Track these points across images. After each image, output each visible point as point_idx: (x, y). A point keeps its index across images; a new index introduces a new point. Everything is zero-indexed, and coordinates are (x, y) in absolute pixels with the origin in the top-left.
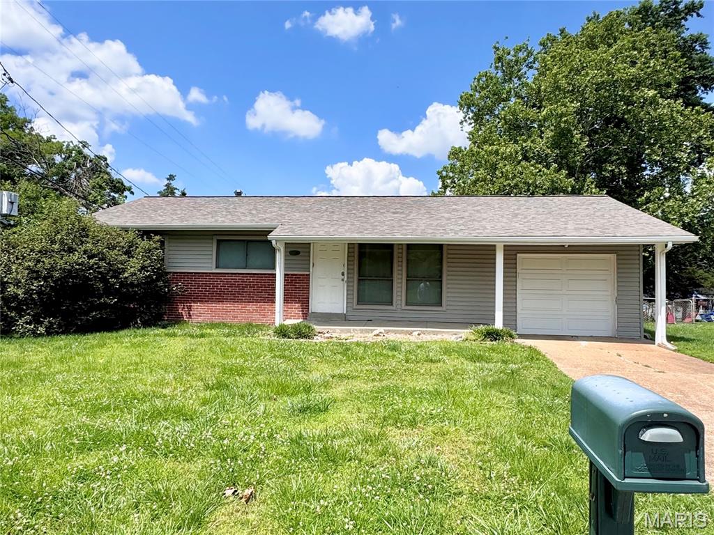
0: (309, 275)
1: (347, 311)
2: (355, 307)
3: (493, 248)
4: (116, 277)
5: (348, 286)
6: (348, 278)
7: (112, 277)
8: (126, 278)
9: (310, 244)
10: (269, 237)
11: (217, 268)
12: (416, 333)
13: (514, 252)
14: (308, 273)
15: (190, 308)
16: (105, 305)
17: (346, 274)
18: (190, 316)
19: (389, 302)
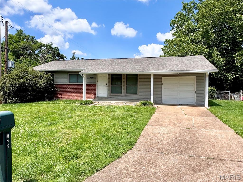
0: (96, 85)
1: (108, 96)
2: (110, 95)
3: (150, 75)
4: (35, 86)
5: (108, 88)
6: (108, 85)
7: (34, 86)
8: (38, 86)
9: (96, 75)
10: (80, 73)
11: (69, 83)
12: (124, 103)
13: (161, 76)
14: (95, 84)
15: (61, 95)
16: (32, 95)
17: (107, 84)
18: (61, 98)
19: (121, 93)
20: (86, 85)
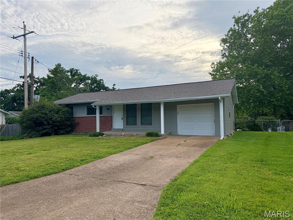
0: (112, 116)
1: (123, 128)
3: (160, 103)
5: (123, 119)
9: (112, 106)
10: (92, 104)
11: (87, 115)
12: (134, 134)
13: (176, 105)
17: (123, 115)
19: (136, 124)
20: (100, 116)
